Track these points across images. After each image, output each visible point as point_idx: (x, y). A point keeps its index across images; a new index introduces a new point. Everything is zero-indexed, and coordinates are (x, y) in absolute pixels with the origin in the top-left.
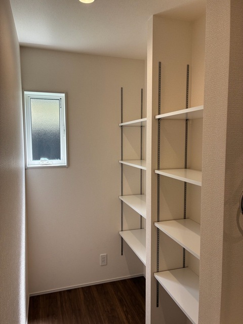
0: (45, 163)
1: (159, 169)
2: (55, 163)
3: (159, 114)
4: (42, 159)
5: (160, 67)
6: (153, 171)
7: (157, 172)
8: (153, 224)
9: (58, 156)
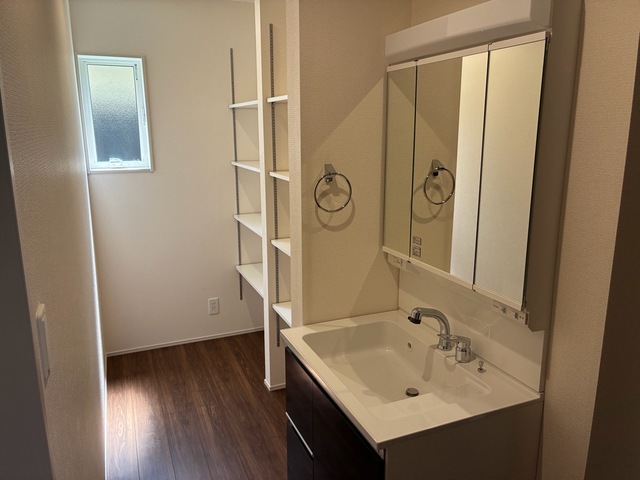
0: (118, 165)
1: (275, 170)
2: (132, 165)
3: (273, 96)
4: (112, 159)
5: (271, 31)
6: (267, 173)
7: (272, 174)
8: (269, 242)
9: (137, 155)
